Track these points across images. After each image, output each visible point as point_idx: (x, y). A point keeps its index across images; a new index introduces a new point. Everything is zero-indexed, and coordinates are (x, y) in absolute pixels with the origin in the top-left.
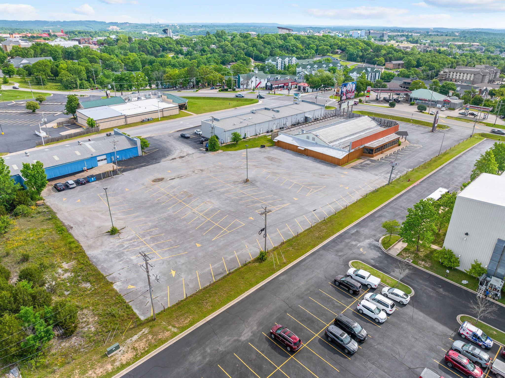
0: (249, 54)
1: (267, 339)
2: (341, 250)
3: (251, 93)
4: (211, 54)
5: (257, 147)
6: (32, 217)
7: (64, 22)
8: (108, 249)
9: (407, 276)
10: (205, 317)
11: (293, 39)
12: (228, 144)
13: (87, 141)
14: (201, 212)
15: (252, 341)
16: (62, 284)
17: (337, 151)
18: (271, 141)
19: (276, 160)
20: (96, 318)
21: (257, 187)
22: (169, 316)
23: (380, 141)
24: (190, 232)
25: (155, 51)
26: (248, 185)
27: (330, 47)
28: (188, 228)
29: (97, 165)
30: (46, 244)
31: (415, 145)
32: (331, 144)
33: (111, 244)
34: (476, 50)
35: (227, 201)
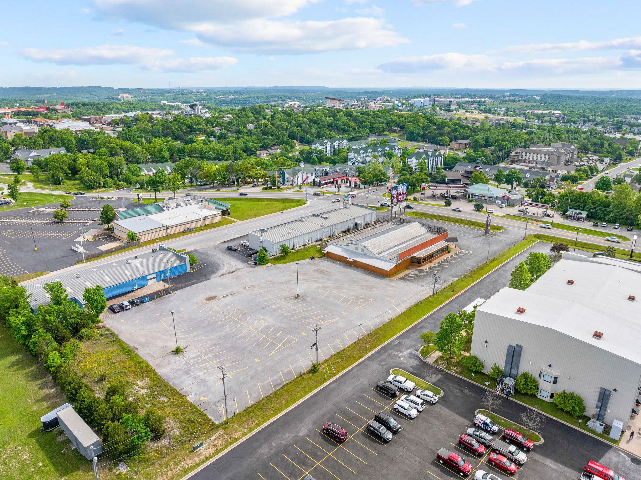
0: (292, 136)
1: (320, 434)
2: (384, 360)
3: (298, 191)
4: (248, 136)
5: (306, 258)
6: (96, 340)
7: (62, 88)
8: (175, 367)
9: (439, 380)
10: (269, 420)
11: (343, 115)
12: (277, 256)
13: (134, 259)
14: (256, 329)
15: (308, 436)
16: (142, 398)
17: (385, 262)
18: (320, 251)
19: (326, 272)
20: (178, 424)
21: (308, 302)
22: (239, 421)
23: (428, 249)
24: (249, 349)
25: (182, 133)
26: (298, 301)
27: (387, 124)
28: (246, 345)
29: (146, 284)
30: (117, 365)
31: (465, 251)
32: (380, 256)
33: (177, 362)
34: (557, 120)
35: (280, 318)
